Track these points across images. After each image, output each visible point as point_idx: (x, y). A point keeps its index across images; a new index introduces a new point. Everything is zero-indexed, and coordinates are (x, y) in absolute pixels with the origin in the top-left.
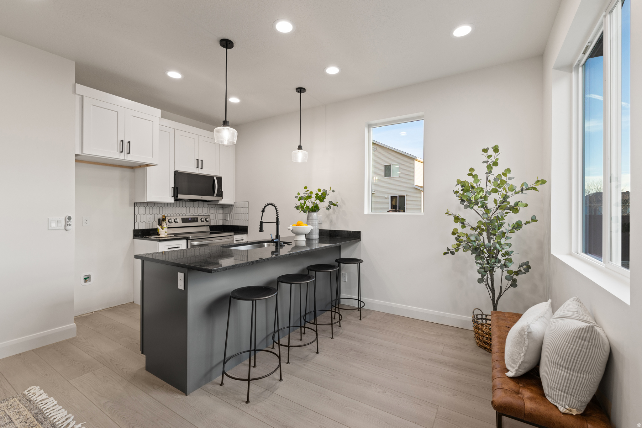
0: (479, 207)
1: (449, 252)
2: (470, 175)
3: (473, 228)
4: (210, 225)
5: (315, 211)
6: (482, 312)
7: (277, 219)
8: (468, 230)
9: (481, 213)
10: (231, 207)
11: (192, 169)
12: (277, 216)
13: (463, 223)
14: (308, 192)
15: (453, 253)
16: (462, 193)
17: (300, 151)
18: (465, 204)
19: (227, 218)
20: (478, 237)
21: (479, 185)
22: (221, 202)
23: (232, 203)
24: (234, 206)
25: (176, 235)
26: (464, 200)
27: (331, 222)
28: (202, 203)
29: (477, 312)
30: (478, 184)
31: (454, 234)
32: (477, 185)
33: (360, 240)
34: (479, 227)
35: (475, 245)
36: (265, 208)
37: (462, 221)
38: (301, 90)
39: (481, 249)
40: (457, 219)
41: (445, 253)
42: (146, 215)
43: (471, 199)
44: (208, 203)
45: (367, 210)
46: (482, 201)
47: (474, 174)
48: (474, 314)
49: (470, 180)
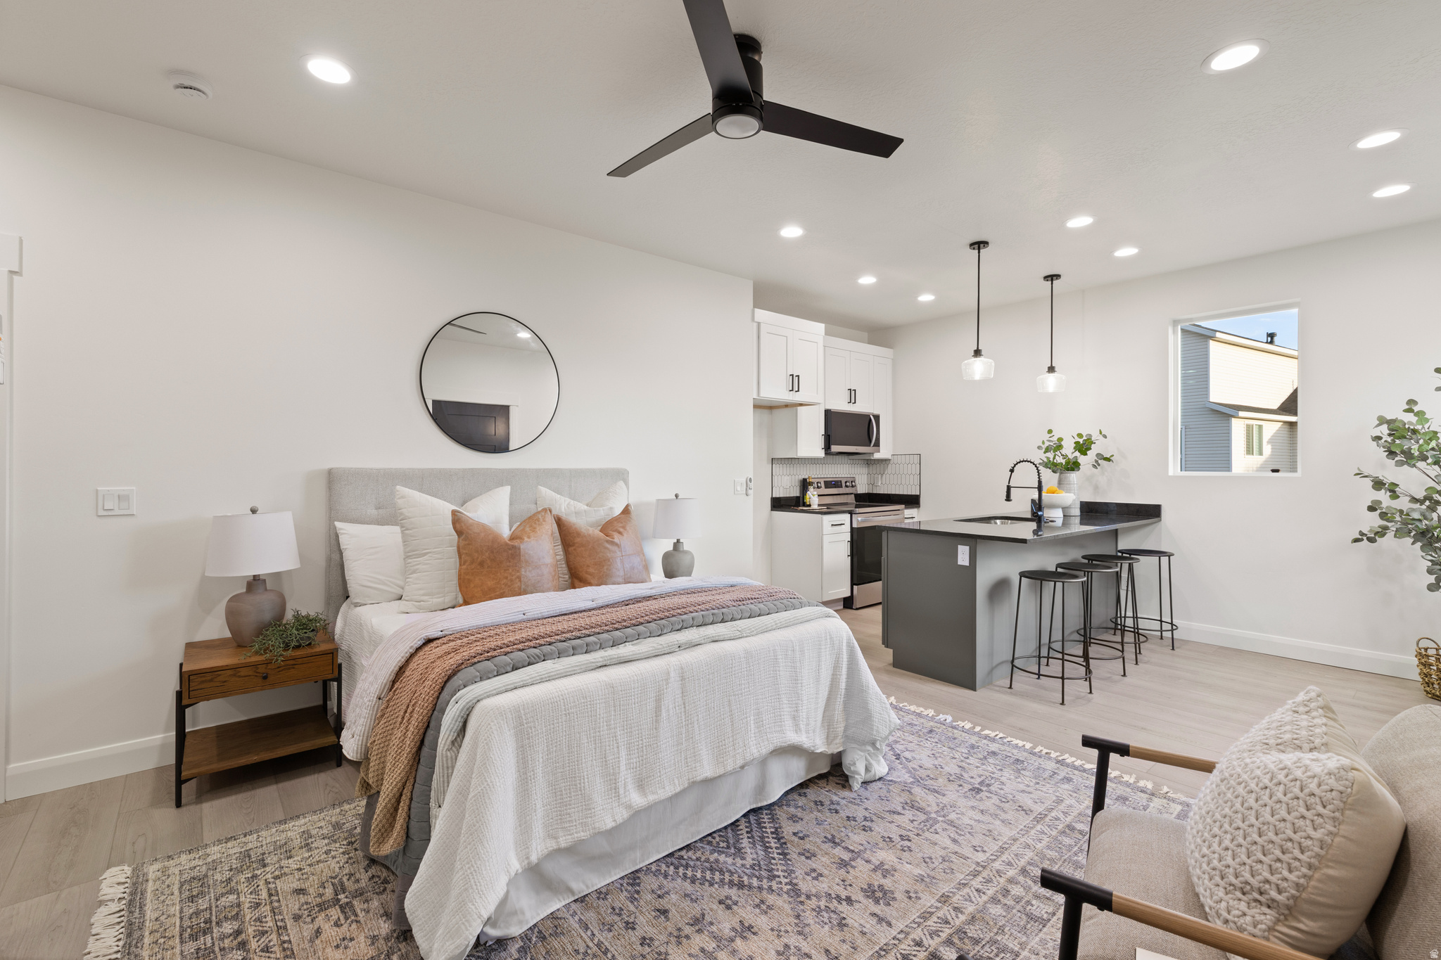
0: (1428, 464)
1: (1365, 538)
2: (1409, 410)
3: (1414, 500)
4: (855, 492)
5: (1073, 470)
6: (1437, 644)
7: (1040, 482)
8: (1403, 503)
9: (1433, 474)
10: (884, 463)
11: (841, 405)
12: (1039, 478)
13: (1393, 491)
14: (1055, 439)
15: (1371, 540)
16: (1389, 439)
17: (1051, 375)
18: (1397, 459)
19: (878, 482)
20: (1427, 514)
21: (1428, 428)
22: (877, 456)
23: (889, 456)
24: (891, 462)
25: (828, 506)
26: (1395, 452)
27: (1096, 488)
28: (843, 457)
29: (1423, 644)
30: (1426, 426)
31: (1371, 509)
32: (1423, 427)
33: (1161, 520)
34: (1426, 498)
35: (1420, 526)
36: (1015, 465)
37: (1392, 488)
38: (1052, 278)
39: (1434, 534)
40: (1378, 484)
41: (1356, 540)
42: (783, 476)
43: (1412, 452)
44: (851, 457)
45: (1174, 468)
46: (1434, 455)
47: (1416, 409)
48: (1420, 646)
49: (1410, 418)
